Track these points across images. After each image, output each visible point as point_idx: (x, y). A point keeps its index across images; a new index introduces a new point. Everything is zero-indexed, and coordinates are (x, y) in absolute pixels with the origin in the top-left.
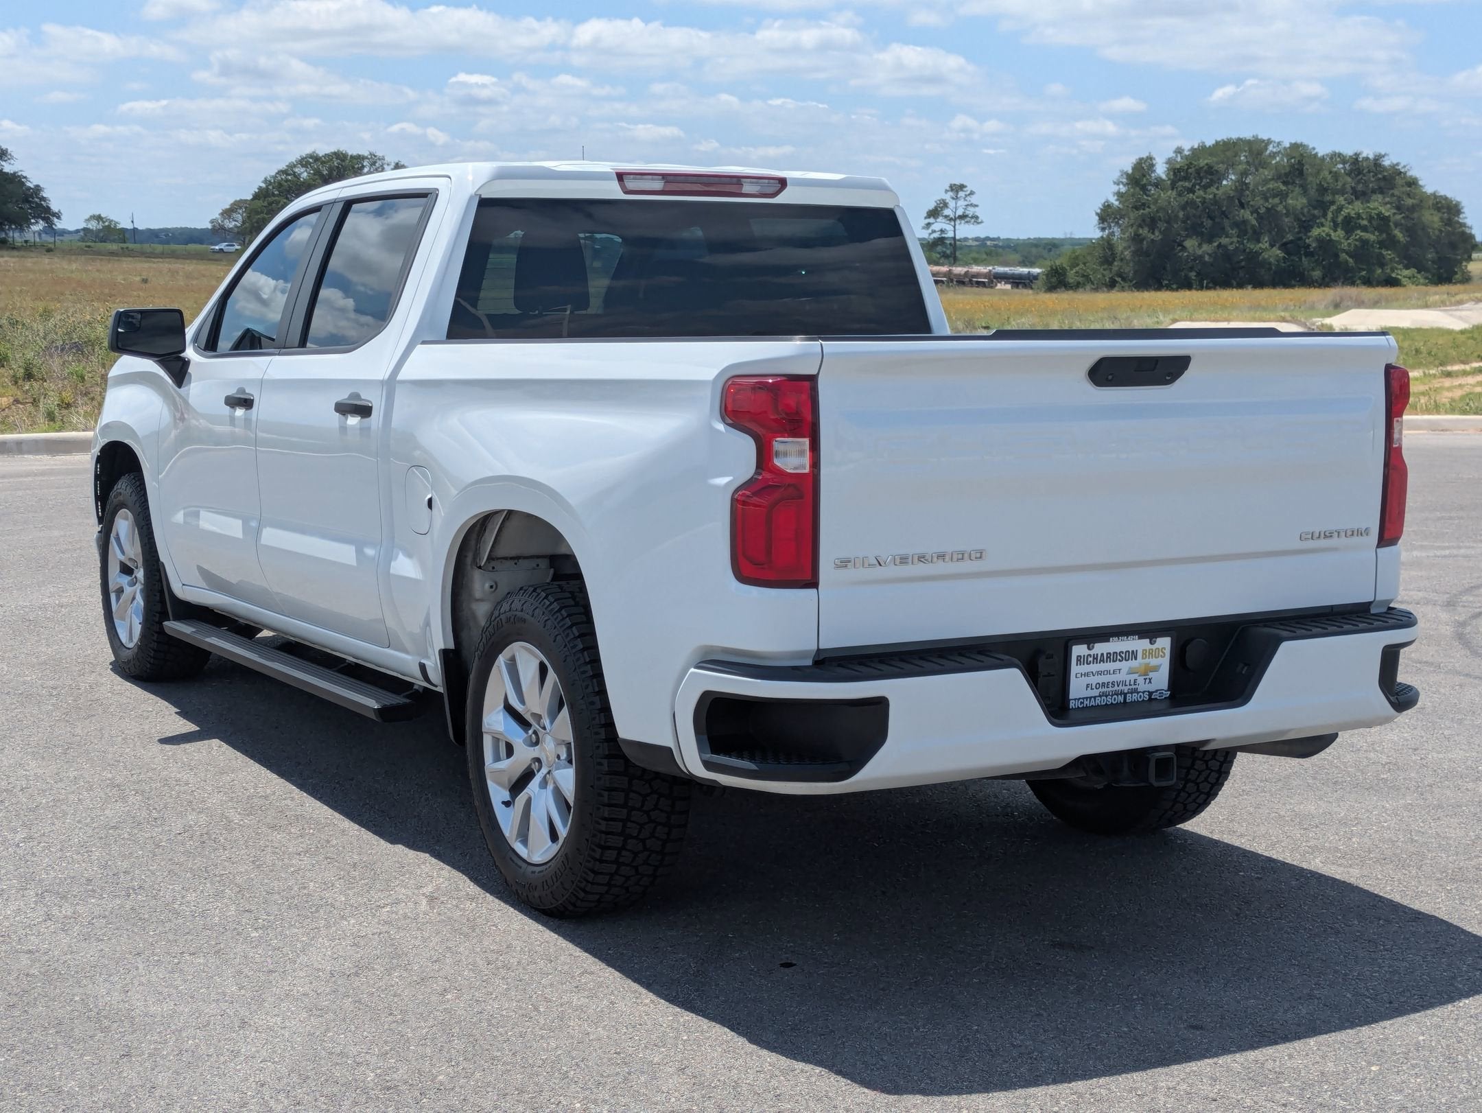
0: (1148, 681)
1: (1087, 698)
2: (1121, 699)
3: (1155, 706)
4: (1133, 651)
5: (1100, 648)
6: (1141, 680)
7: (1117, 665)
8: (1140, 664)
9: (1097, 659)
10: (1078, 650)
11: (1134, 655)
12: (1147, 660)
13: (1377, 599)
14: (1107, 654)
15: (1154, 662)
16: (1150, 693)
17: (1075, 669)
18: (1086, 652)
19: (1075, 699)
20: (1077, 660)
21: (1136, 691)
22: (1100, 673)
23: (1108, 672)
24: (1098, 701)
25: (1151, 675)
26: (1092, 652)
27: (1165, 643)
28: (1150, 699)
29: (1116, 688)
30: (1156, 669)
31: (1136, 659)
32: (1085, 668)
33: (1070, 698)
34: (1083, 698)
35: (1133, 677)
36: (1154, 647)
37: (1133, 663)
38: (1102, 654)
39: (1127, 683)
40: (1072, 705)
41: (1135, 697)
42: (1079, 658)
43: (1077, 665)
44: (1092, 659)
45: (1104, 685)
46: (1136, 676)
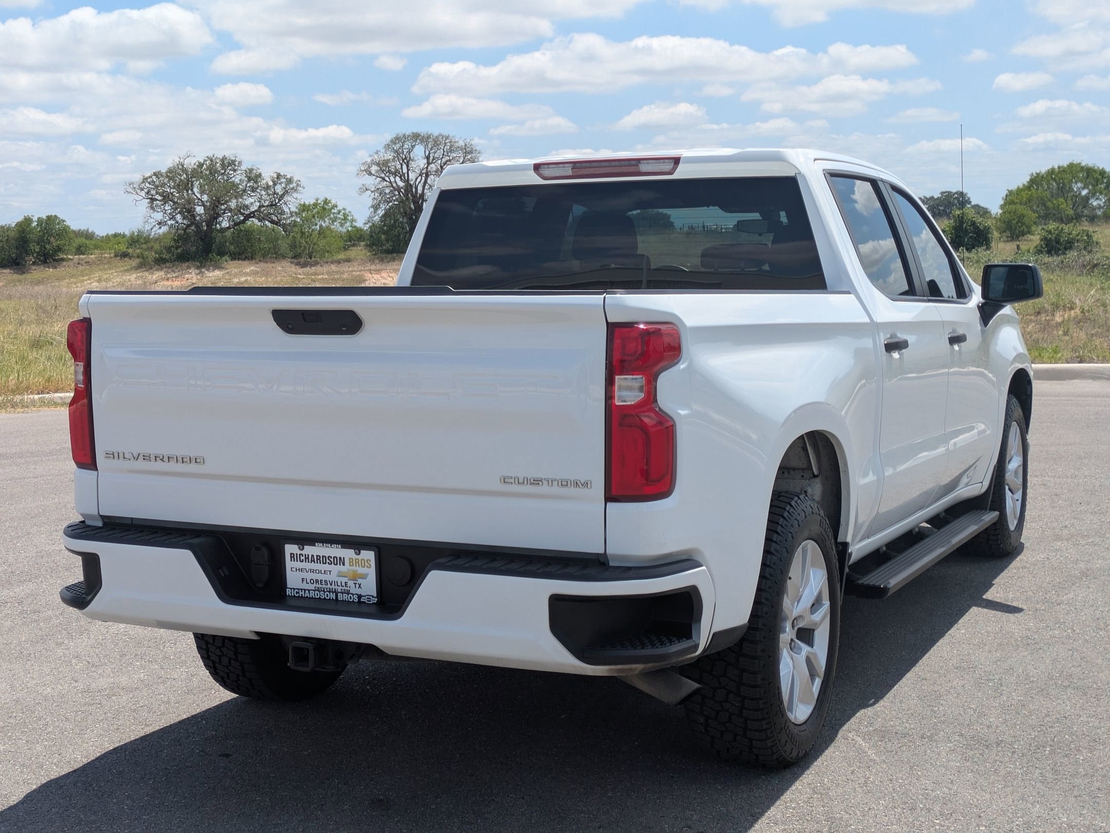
0: (357, 586)
1: (302, 590)
2: (333, 596)
3: (365, 609)
4: (340, 558)
5: (309, 550)
6: (350, 583)
7: (327, 567)
8: (346, 570)
9: (308, 558)
10: (290, 549)
11: (342, 561)
12: (354, 568)
13: (608, 552)
14: (317, 556)
15: (360, 570)
16: (360, 596)
17: (289, 564)
18: (299, 552)
19: (291, 589)
20: (291, 557)
21: (348, 593)
22: (312, 571)
23: (320, 572)
24: (312, 594)
25: (360, 581)
26: (303, 552)
27: (369, 556)
28: (359, 602)
29: (329, 586)
30: (364, 577)
31: (344, 564)
32: (298, 565)
33: (288, 586)
34: (299, 589)
35: (344, 580)
36: (360, 557)
37: (340, 568)
38: (313, 556)
39: (339, 584)
40: (288, 592)
41: (345, 597)
42: (292, 555)
43: (291, 560)
44: (304, 558)
45: (317, 581)
46: (346, 580)
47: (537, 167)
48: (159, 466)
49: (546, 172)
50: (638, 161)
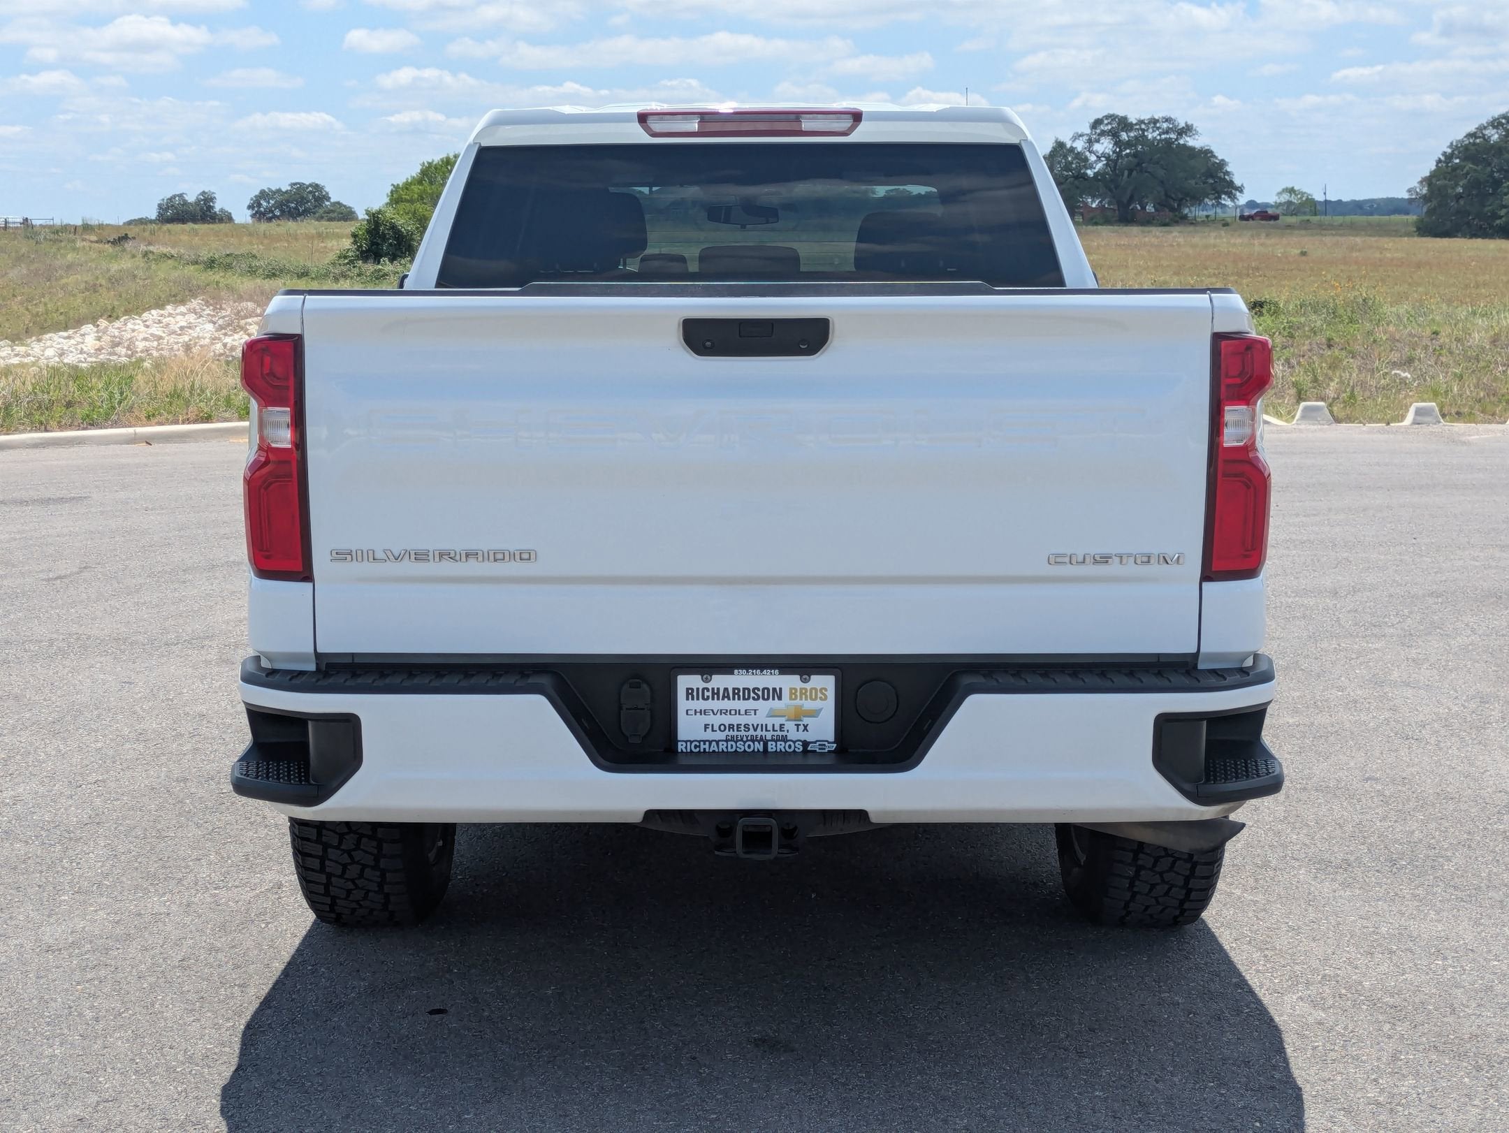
0: (801, 728)
1: (705, 742)
2: (759, 747)
3: (812, 761)
4: (774, 689)
5: (720, 681)
6: (790, 726)
7: (750, 704)
8: (787, 706)
9: (718, 693)
10: (685, 682)
11: (777, 694)
12: (798, 702)
13: (1202, 650)
14: (734, 689)
15: (809, 705)
16: (805, 744)
17: (683, 704)
18: (702, 685)
19: (686, 742)
20: (688, 694)
21: (785, 739)
22: (724, 712)
23: (738, 712)
24: (722, 746)
25: (806, 721)
26: (709, 686)
27: (826, 683)
28: (805, 751)
29: (752, 732)
30: (814, 714)
31: (780, 698)
32: (700, 704)
33: (680, 738)
34: (699, 742)
35: (777, 721)
36: (808, 686)
37: (774, 704)
38: (726, 689)
39: (770, 728)
40: (681, 747)
41: (781, 746)
42: (689, 693)
43: (687, 699)
44: (710, 694)
45: (731, 727)
46: (782, 720)
47: (643, 118)
48: (447, 568)
49: (657, 126)
50: (797, 115)
